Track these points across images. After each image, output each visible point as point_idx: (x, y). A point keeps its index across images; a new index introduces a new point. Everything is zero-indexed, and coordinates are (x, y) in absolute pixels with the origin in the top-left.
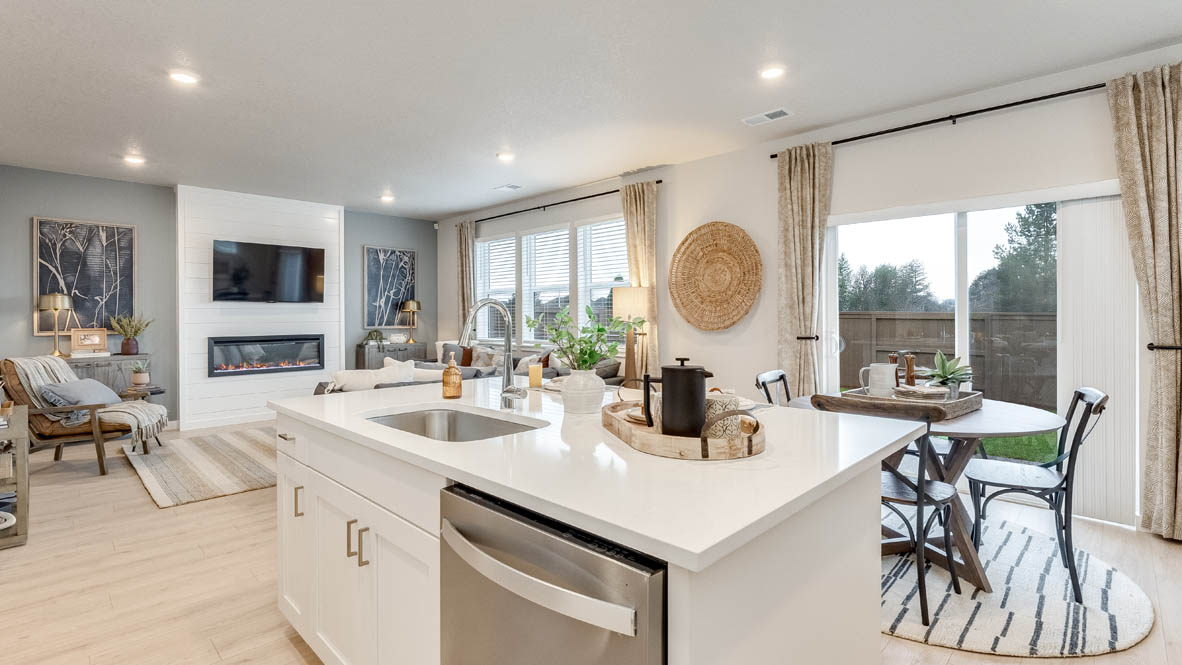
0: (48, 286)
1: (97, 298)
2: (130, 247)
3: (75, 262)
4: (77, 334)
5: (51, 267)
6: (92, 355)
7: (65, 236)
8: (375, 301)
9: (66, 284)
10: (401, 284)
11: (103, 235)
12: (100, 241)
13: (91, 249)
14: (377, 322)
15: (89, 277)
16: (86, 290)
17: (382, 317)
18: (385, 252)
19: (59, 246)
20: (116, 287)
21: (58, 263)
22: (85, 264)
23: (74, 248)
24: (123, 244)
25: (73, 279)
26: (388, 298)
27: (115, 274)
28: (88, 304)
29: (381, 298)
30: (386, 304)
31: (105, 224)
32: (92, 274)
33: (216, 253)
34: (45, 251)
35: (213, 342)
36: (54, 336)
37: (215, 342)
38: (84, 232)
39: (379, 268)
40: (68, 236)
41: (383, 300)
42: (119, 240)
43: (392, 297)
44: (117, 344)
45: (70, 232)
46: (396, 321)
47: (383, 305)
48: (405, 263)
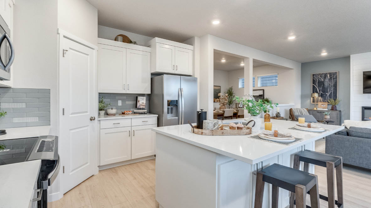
0: (314, 91)
1: (327, 94)
2: (336, 78)
3: (321, 84)
4: (320, 104)
5: (316, 86)
6: (322, 109)
7: (319, 77)
9: (319, 90)
11: (328, 76)
12: (328, 77)
13: (325, 80)
15: (325, 88)
16: (324, 91)
19: (317, 80)
20: (332, 90)
21: (317, 84)
22: (324, 84)
23: (321, 80)
24: (334, 77)
25: (321, 89)
27: (332, 86)
28: (324, 95)
31: (329, 72)
32: (326, 87)
33: (364, 74)
34: (314, 82)
35: (364, 108)
36: (314, 104)
37: (365, 109)
38: (323, 76)
40: (320, 77)
42: (333, 76)
44: (330, 107)
45: (320, 76)
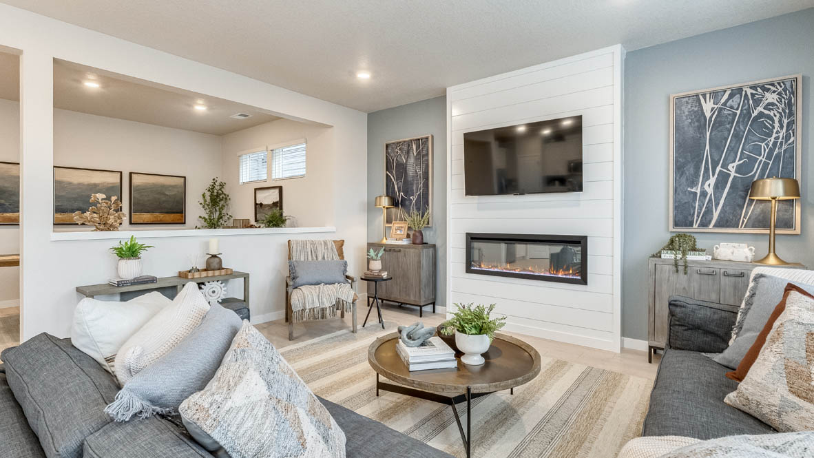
0: (390, 190)
1: (411, 198)
2: (428, 153)
3: (402, 170)
4: (394, 226)
5: (392, 178)
7: (397, 152)
8: (693, 183)
9: (398, 188)
10: (758, 150)
11: (414, 147)
12: (413, 151)
13: (409, 159)
14: (697, 221)
15: (408, 182)
17: (709, 212)
18: (716, 95)
19: (395, 159)
20: (420, 189)
21: (394, 172)
22: (406, 172)
23: (400, 161)
24: (424, 152)
25: (401, 184)
26: (723, 177)
27: (420, 177)
28: (407, 203)
29: (706, 178)
30: (719, 186)
31: (415, 138)
32: (409, 179)
34: (389, 165)
35: (470, 238)
38: (405, 147)
39: (701, 128)
41: (712, 180)
42: (422, 149)
43: (733, 174)
45: (400, 149)
46: (743, 219)
47: (710, 191)
48: (769, 106)
